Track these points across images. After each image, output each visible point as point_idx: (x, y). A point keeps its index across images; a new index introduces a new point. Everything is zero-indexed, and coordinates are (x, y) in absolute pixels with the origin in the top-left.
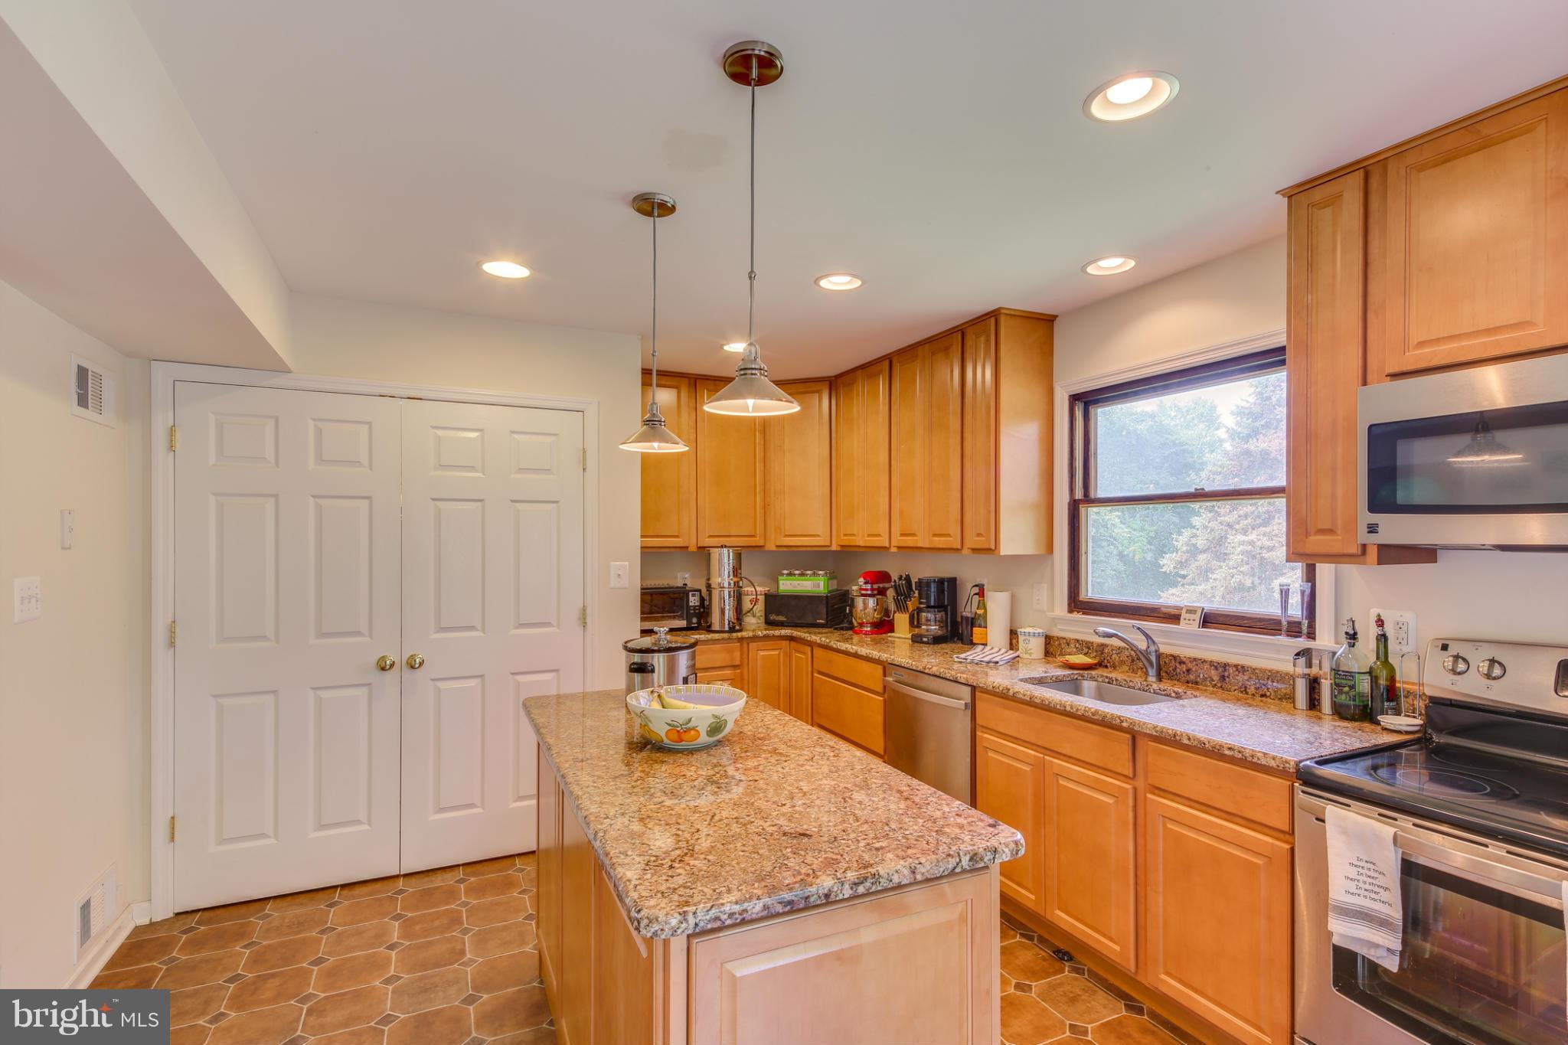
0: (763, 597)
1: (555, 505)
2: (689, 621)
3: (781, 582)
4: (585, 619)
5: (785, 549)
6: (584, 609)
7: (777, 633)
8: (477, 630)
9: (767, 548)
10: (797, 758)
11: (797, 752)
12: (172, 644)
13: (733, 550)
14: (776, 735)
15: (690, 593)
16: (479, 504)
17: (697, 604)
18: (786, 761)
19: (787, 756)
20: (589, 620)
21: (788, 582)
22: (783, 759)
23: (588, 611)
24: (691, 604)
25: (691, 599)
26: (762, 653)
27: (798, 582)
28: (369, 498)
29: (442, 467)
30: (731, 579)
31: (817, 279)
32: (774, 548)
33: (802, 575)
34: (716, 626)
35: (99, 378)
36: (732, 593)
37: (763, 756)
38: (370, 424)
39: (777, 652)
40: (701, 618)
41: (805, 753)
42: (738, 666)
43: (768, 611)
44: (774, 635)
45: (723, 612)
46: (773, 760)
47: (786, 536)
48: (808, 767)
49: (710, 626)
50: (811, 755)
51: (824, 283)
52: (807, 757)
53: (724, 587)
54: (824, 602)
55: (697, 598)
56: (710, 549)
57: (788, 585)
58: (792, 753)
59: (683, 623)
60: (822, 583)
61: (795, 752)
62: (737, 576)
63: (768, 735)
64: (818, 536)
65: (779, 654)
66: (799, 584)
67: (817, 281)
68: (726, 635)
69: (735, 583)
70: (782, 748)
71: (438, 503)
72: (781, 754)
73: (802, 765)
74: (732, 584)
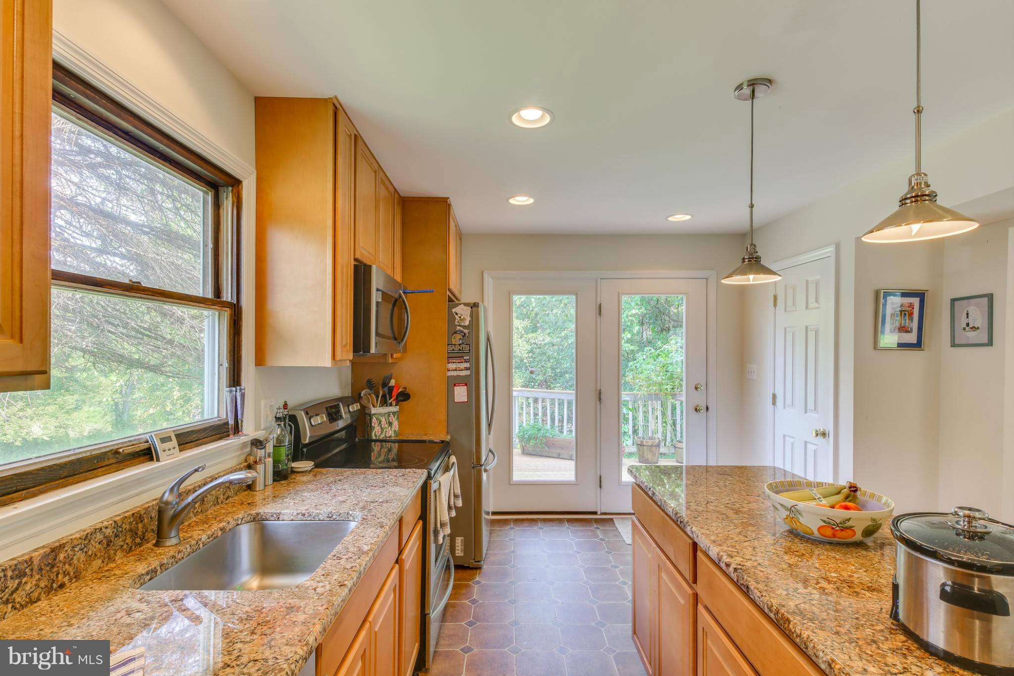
10: (719, 504)
11: (718, 509)
14: (736, 527)
18: (728, 504)
19: (726, 507)
22: (729, 505)
37: (746, 509)
41: (712, 508)
46: (738, 505)
48: (713, 498)
50: (708, 505)
52: (711, 504)
58: (722, 508)
61: (720, 509)
63: (744, 528)
70: (730, 513)
72: (732, 509)
73: (717, 499)
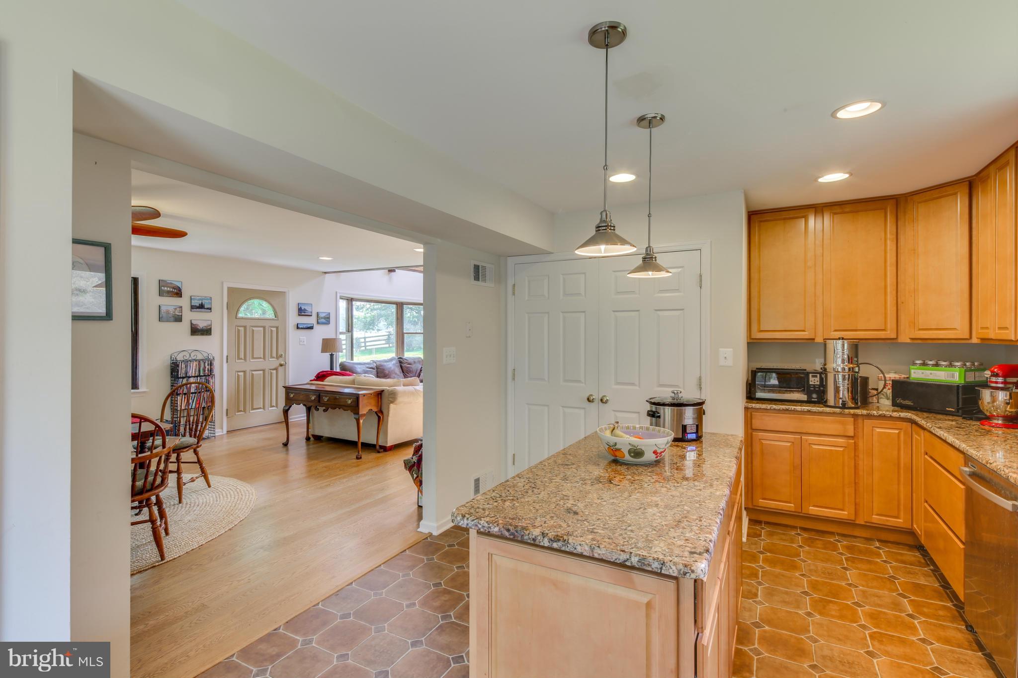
0: (891, 382)
1: (681, 311)
2: (809, 396)
3: (912, 371)
4: (700, 385)
5: (919, 342)
6: (700, 379)
7: (903, 414)
8: (636, 385)
9: (900, 340)
12: (514, 379)
13: (848, 342)
15: (811, 375)
16: (638, 312)
17: (818, 383)
20: (703, 386)
21: (920, 371)
23: (703, 380)
24: (811, 383)
25: (811, 379)
26: (878, 430)
27: (931, 372)
28: (584, 312)
29: (619, 293)
30: (846, 366)
31: (833, 113)
32: (909, 341)
33: (937, 365)
34: (831, 402)
35: (484, 268)
36: (847, 376)
38: (584, 273)
39: (897, 432)
40: (818, 396)
42: (852, 437)
43: (895, 395)
44: (891, 416)
45: (837, 390)
47: (920, 329)
49: (826, 402)
51: (842, 114)
53: (838, 372)
54: (955, 392)
55: (818, 379)
56: (827, 341)
57: (918, 374)
59: (804, 397)
60: (957, 374)
62: (852, 363)
64: (955, 329)
65: (899, 434)
66: (931, 374)
67: (833, 115)
68: (838, 410)
69: (849, 369)
71: (616, 313)
74: (847, 370)
